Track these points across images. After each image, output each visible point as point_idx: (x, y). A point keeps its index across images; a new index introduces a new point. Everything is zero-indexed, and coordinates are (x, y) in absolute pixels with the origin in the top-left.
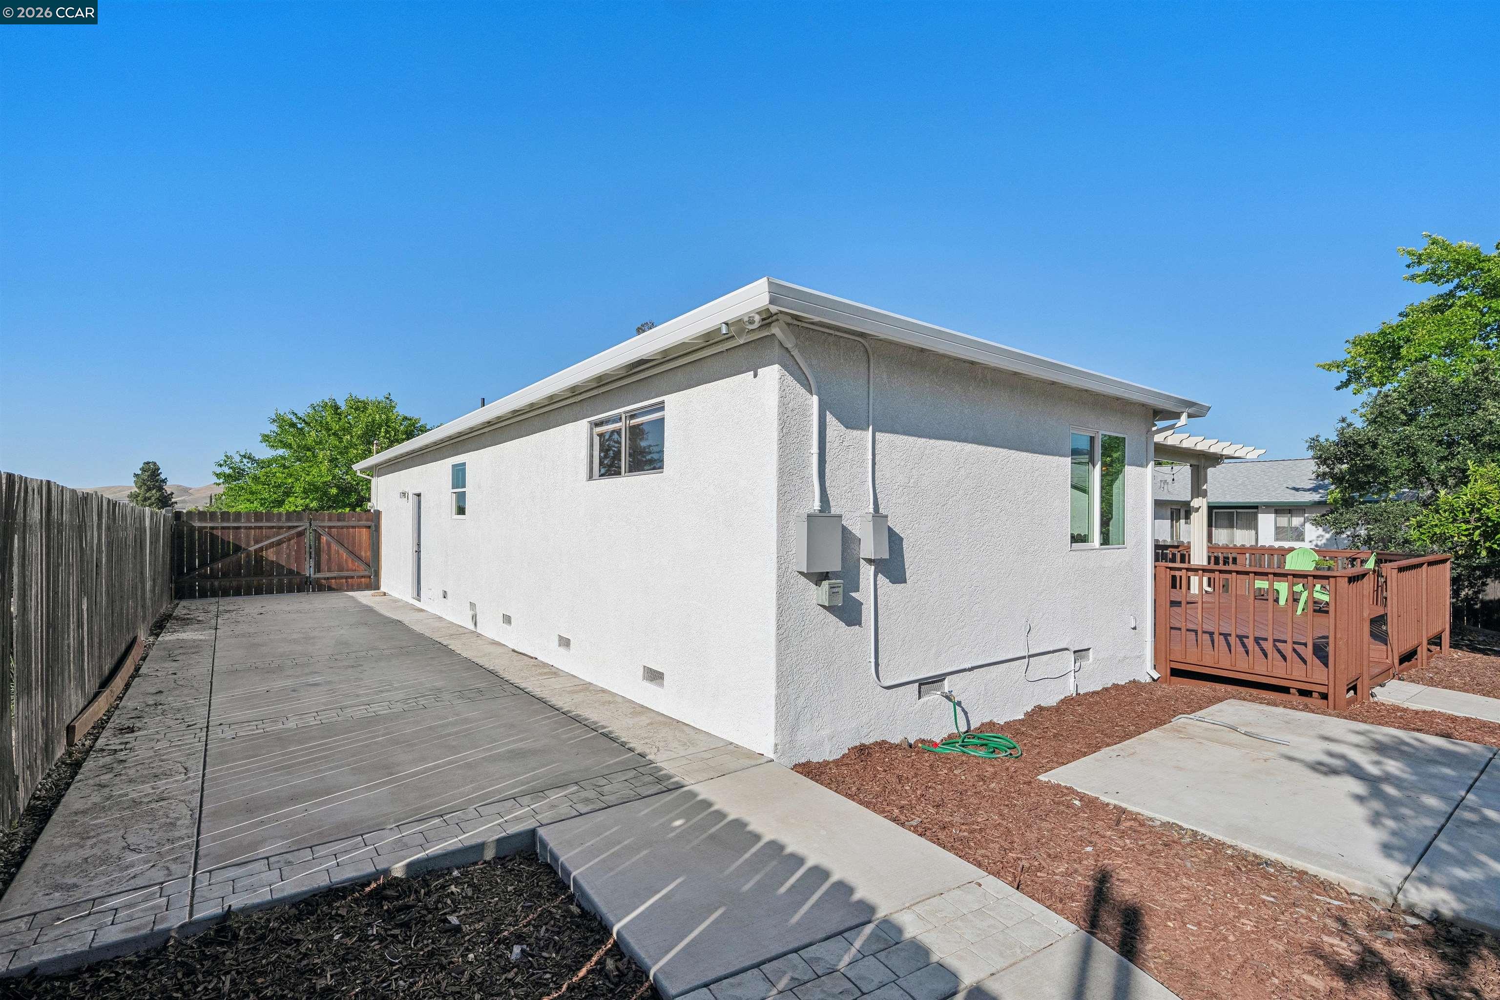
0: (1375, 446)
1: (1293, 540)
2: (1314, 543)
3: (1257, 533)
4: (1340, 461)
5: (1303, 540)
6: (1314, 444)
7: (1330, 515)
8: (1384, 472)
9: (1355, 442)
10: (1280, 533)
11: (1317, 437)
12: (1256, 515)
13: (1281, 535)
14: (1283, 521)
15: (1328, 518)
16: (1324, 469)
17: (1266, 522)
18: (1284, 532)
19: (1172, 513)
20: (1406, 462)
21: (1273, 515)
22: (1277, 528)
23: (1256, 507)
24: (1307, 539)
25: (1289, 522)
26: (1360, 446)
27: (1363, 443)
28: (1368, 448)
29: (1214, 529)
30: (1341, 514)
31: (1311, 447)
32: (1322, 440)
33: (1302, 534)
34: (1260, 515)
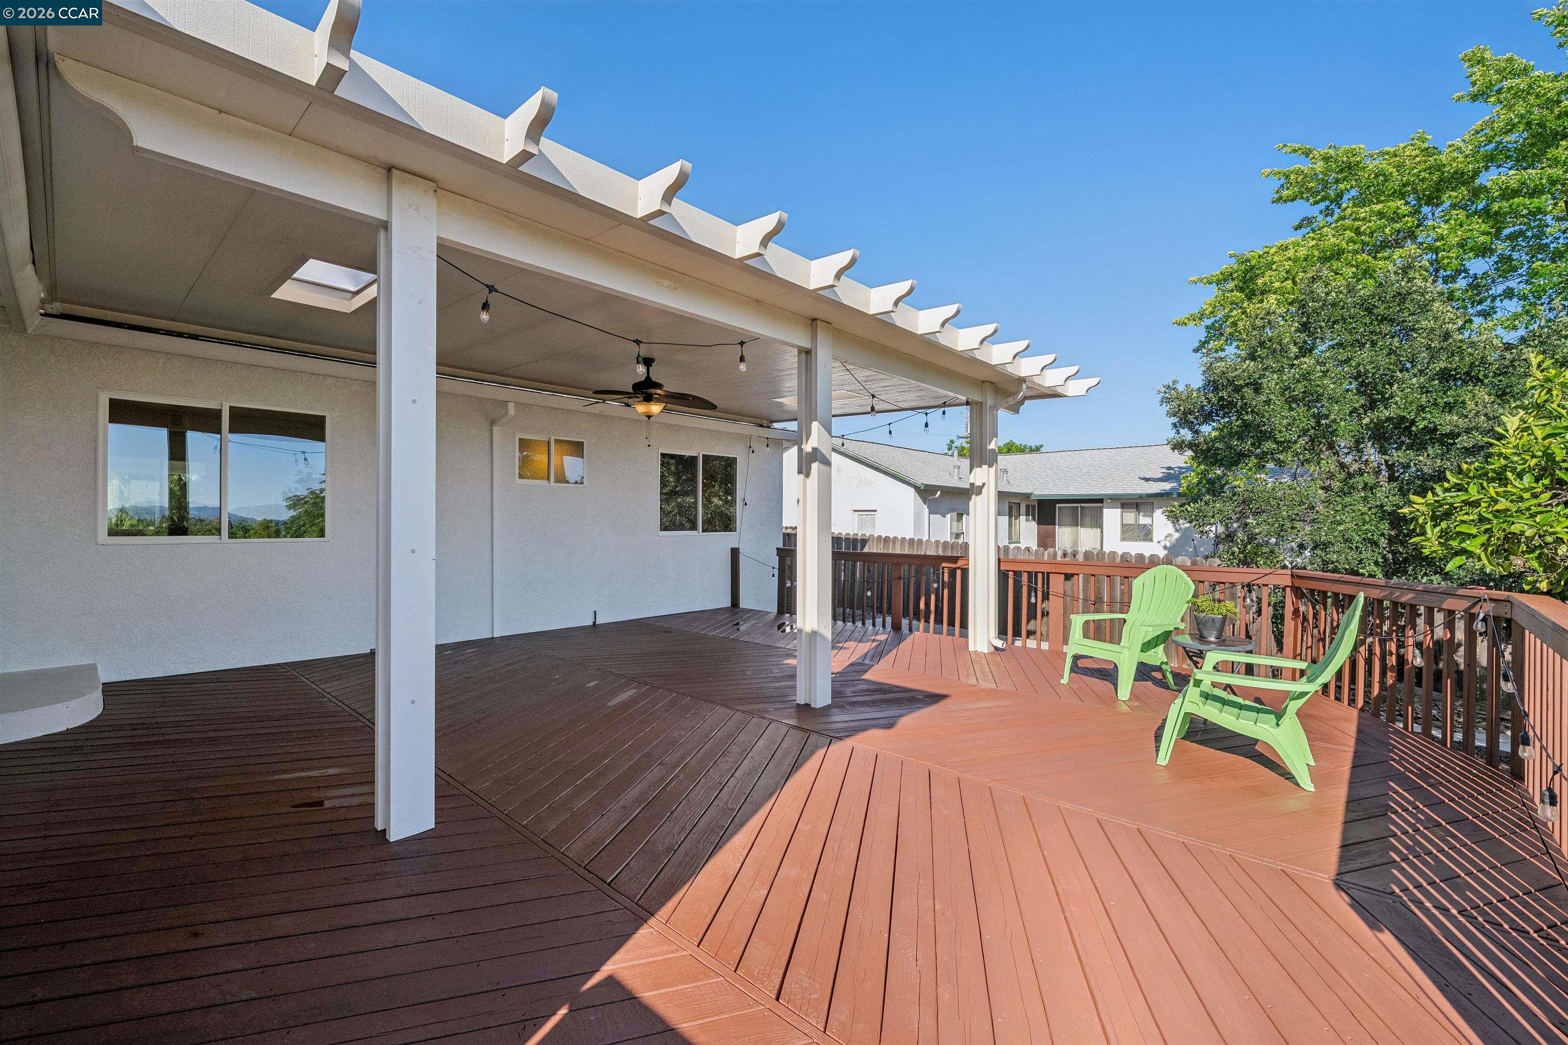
0: (1258, 390)
1: (1140, 540)
2: (1163, 544)
3: (1102, 532)
4: (1208, 418)
5: (1151, 540)
6: (1170, 395)
7: (1192, 505)
8: (1268, 436)
9: (1231, 382)
10: (1128, 532)
11: (1175, 382)
12: (1101, 508)
13: (1128, 535)
14: (1130, 517)
15: (1189, 509)
16: (1187, 434)
17: (1112, 516)
18: (1131, 530)
19: (1010, 508)
20: (1302, 416)
21: (1119, 511)
22: (1123, 525)
23: (1101, 501)
24: (1155, 539)
25: (1136, 519)
26: (1238, 389)
27: (1241, 382)
28: (1248, 392)
29: (1057, 527)
30: (1207, 503)
31: (1166, 400)
32: (1181, 387)
33: (1150, 533)
34: (1105, 511)
